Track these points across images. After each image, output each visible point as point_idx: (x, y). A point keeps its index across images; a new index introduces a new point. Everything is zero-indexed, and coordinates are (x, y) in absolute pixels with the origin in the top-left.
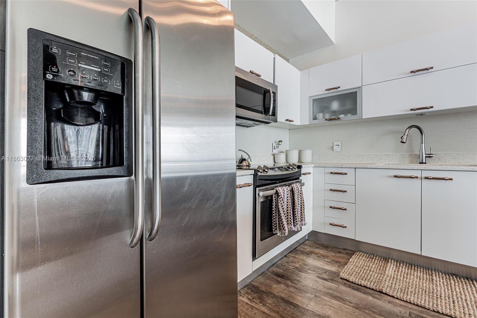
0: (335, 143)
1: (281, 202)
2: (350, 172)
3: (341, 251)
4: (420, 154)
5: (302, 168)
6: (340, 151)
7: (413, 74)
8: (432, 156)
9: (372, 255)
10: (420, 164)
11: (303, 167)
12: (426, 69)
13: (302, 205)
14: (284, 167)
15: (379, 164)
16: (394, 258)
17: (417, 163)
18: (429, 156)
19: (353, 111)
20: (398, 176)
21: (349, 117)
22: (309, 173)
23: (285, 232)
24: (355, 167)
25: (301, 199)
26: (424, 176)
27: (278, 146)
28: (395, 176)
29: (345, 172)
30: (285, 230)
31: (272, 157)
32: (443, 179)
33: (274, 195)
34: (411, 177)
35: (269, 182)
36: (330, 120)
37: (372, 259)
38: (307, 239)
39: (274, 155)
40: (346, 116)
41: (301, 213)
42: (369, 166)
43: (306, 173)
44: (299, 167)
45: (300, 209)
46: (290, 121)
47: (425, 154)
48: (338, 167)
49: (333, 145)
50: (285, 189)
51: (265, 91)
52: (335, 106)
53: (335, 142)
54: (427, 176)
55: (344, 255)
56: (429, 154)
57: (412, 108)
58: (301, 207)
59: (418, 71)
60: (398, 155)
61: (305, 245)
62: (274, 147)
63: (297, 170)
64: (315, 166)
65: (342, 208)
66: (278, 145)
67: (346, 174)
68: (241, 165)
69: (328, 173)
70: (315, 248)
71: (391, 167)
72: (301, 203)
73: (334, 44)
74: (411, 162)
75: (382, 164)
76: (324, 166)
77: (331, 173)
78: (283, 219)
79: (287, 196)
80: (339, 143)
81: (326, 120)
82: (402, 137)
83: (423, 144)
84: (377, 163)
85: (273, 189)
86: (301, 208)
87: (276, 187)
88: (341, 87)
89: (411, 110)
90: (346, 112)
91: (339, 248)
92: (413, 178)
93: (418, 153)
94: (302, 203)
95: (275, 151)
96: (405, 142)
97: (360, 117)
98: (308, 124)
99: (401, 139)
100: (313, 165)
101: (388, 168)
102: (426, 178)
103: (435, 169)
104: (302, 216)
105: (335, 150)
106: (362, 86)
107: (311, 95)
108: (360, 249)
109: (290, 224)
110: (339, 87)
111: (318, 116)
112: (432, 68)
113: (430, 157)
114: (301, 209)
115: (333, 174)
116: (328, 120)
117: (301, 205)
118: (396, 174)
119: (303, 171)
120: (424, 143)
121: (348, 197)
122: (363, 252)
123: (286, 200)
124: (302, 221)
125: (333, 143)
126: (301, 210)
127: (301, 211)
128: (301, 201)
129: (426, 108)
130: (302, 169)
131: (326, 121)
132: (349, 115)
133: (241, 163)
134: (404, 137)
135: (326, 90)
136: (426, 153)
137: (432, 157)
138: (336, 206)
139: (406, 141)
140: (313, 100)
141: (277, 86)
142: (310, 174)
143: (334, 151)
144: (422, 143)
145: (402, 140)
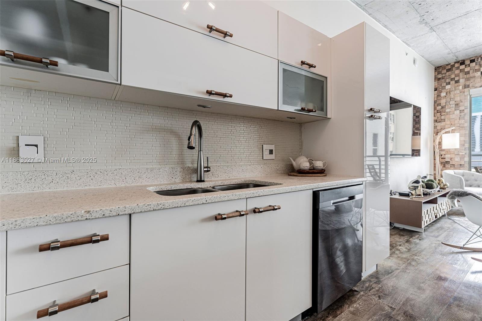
4: (197, 167)
18: (208, 170)
24: (131, 212)
47: (204, 167)
49: (18, 144)
56: (207, 167)
60: (166, 170)
89: (208, 92)
97: (117, 81)
106: (122, 6)
116: (8, 56)
125: (18, 137)
129: (225, 96)
134: (192, 139)
144: (201, 150)
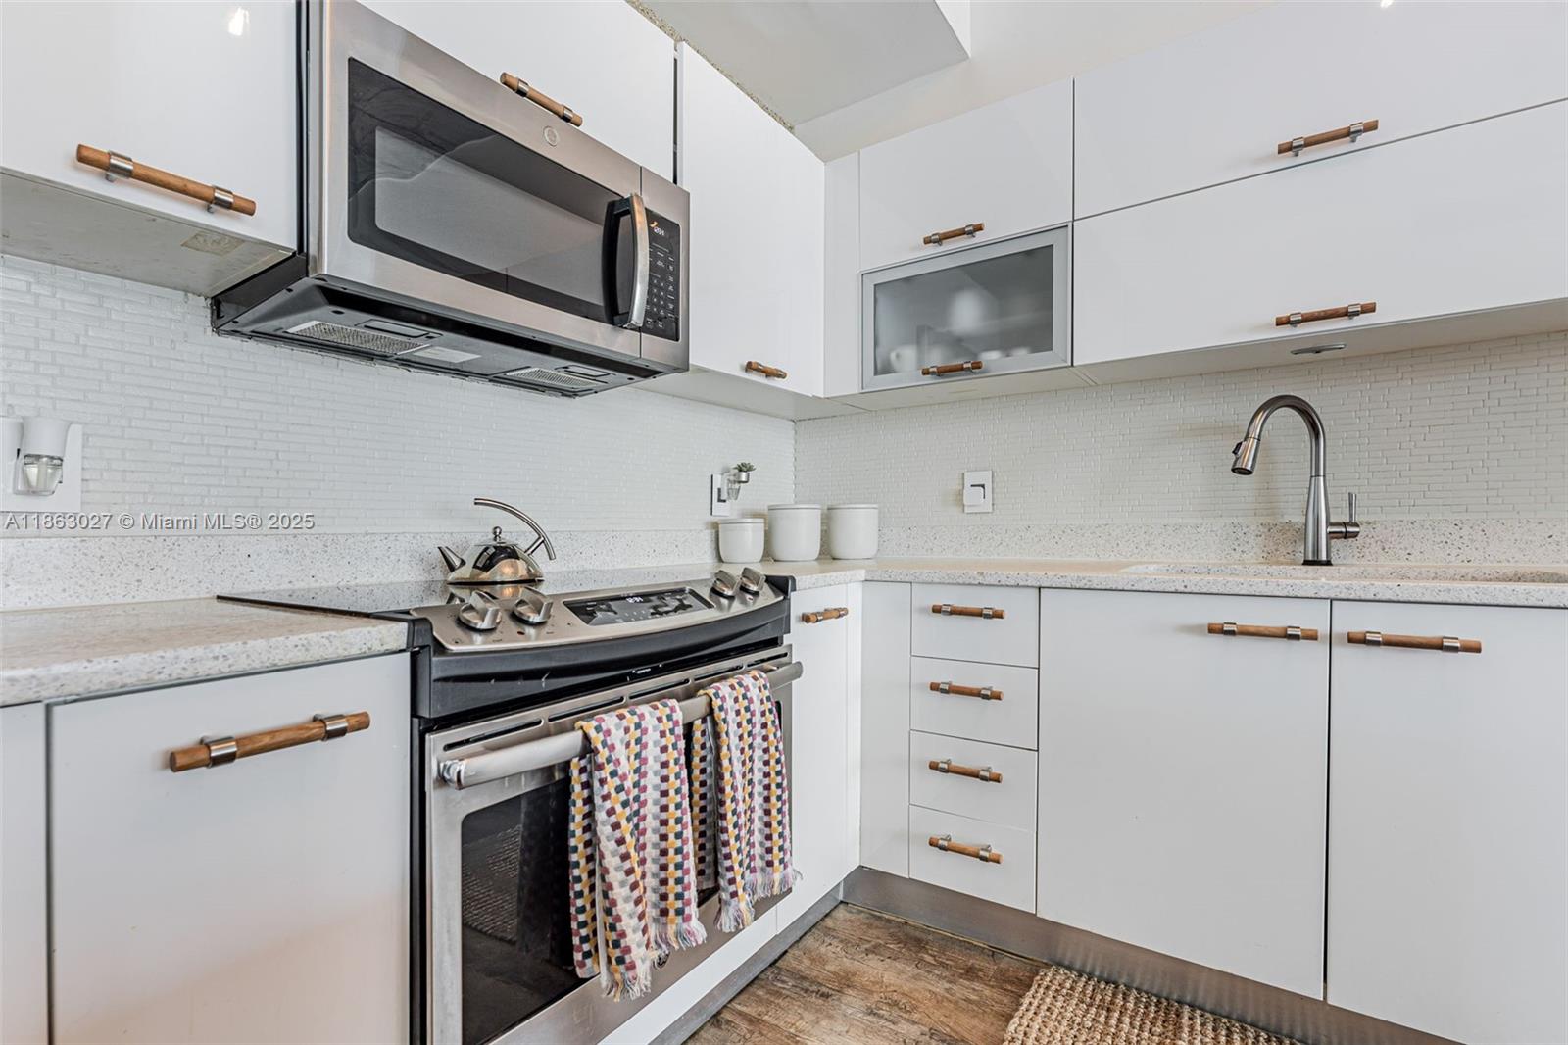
0: (969, 480)
1: (608, 804)
2: (1018, 606)
3: (978, 961)
4: (1306, 525)
5: (794, 590)
6: (990, 510)
7: (1288, 159)
8: (1356, 530)
9: (1107, 983)
10: (1310, 567)
11: (798, 585)
12: (1349, 134)
13: (773, 787)
14: (688, 588)
15: (1141, 568)
16: (1200, 1000)
17: (1293, 562)
18: (1345, 533)
19: (1039, 336)
20: (1226, 628)
21: (1023, 359)
22: (840, 613)
23: (630, 975)
24: (1038, 584)
25: (766, 757)
26: (1342, 627)
27: (737, 486)
28: (1215, 630)
29: (998, 607)
30: (632, 967)
31: (707, 536)
32: (1438, 646)
33: (576, 760)
34: (1287, 636)
35: (544, 685)
36: (942, 372)
37: (1109, 1010)
38: (841, 897)
39: (715, 526)
40: (1008, 356)
41: (768, 825)
42: (1098, 578)
43: (816, 614)
44: (781, 586)
45: (761, 806)
46: (769, 373)
47: (1329, 524)
48: (964, 584)
49: (964, 485)
50: (650, 722)
51: (612, 205)
52: (967, 313)
53: (969, 473)
54: (1357, 629)
55: (987, 992)
56: (1344, 525)
57: (1284, 314)
58: (766, 793)
59: (1311, 142)
60: (1215, 529)
61: (828, 931)
62: (719, 490)
63: (768, 598)
64: (869, 578)
65: (982, 773)
66: (735, 482)
67: (999, 615)
68: (485, 576)
69: (922, 610)
70: (868, 952)
71: (1194, 582)
72: (767, 775)
73: (965, 56)
74: (1269, 558)
75: (1152, 567)
76: (907, 580)
77: (937, 610)
78: (620, 903)
79: (664, 757)
80: (984, 477)
81: (926, 373)
82: (1239, 445)
83: (1322, 479)
84: (1132, 559)
85: (562, 730)
86: (767, 799)
87: (589, 712)
88: (985, 227)
89: (1280, 323)
90: (1006, 342)
91: (971, 946)
92: (1296, 637)
93: (1298, 519)
94: (773, 774)
95: (722, 511)
96: (1249, 468)
97: (1066, 362)
98: (856, 392)
99: (1233, 457)
100: (862, 574)
101: (1182, 589)
102: (1353, 640)
103: (1395, 598)
104: (768, 844)
105: (970, 506)
106: (1074, 220)
107: (868, 267)
108: (1059, 956)
109: (679, 912)
110: (979, 228)
111: (898, 356)
112: (1372, 127)
113: (1346, 536)
114: (766, 806)
115: (945, 612)
116: (933, 373)
117: (768, 787)
118: (1217, 620)
119: (800, 602)
120: (1324, 476)
121: (1007, 722)
122: (1069, 968)
123: (657, 780)
124: (769, 869)
125: (963, 474)
126: (768, 812)
127: (766, 819)
128: (767, 763)
129: (1346, 313)
130: (793, 595)
131: (928, 379)
132: (1021, 353)
133: (486, 568)
134: (1246, 449)
135: (927, 241)
136: (1333, 520)
137: (1355, 535)
138: (957, 762)
139: (1253, 466)
140: (875, 286)
141: (689, 194)
142: (840, 616)
143: (967, 510)
144: (1318, 476)
145: (1237, 459)
